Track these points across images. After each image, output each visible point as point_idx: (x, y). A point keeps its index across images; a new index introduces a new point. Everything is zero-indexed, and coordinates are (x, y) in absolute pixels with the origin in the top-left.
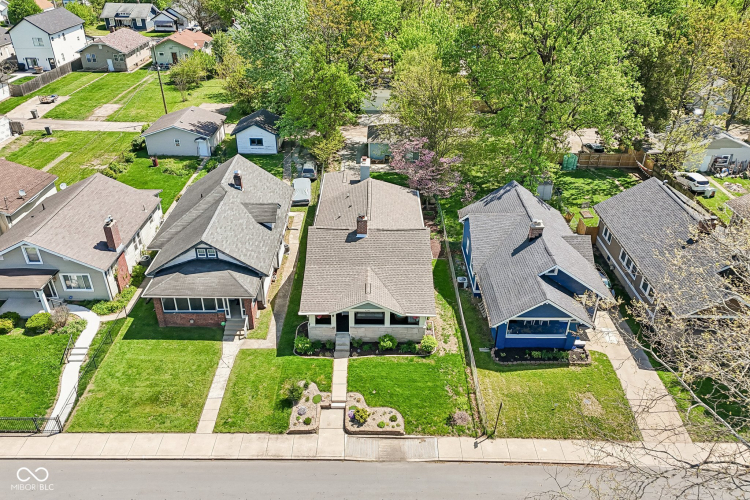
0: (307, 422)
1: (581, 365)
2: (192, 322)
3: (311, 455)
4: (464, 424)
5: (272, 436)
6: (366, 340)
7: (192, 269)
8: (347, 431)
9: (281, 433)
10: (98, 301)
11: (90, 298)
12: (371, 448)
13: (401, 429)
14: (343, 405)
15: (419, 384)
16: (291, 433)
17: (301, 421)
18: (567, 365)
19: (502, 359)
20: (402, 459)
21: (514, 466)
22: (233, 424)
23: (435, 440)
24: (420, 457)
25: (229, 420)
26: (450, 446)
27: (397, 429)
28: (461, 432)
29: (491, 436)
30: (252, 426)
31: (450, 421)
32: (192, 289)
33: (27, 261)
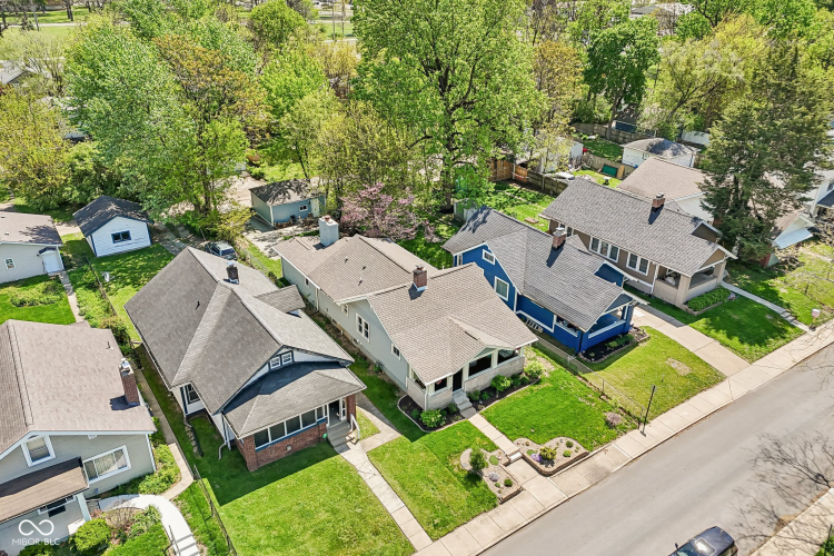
0: (508, 484)
1: (645, 340)
2: (289, 448)
3: (539, 510)
4: (620, 422)
5: (490, 513)
6: (479, 389)
7: (272, 385)
8: (547, 475)
9: (495, 506)
10: (141, 478)
11: (125, 479)
12: (576, 478)
13: (582, 450)
14: (519, 455)
15: (560, 407)
16: (504, 501)
17: (502, 486)
18: (637, 344)
19: (597, 358)
20: (608, 474)
21: (681, 435)
22: (444, 523)
23: (613, 445)
24: (617, 464)
25: (436, 521)
26: (629, 444)
27: (580, 453)
28: (625, 431)
29: (646, 422)
30: (463, 516)
31: (609, 425)
32: (291, 407)
33: (30, 463)
